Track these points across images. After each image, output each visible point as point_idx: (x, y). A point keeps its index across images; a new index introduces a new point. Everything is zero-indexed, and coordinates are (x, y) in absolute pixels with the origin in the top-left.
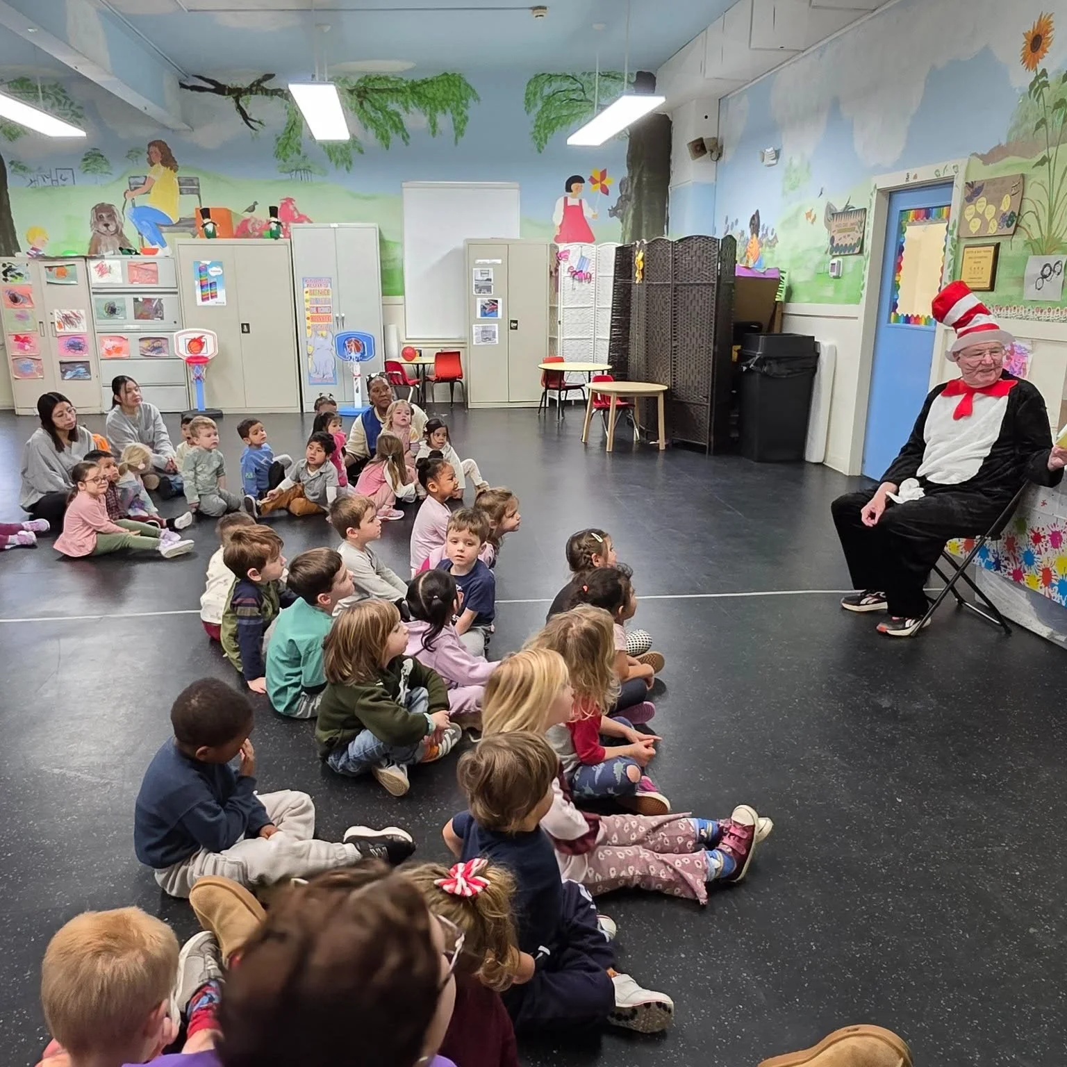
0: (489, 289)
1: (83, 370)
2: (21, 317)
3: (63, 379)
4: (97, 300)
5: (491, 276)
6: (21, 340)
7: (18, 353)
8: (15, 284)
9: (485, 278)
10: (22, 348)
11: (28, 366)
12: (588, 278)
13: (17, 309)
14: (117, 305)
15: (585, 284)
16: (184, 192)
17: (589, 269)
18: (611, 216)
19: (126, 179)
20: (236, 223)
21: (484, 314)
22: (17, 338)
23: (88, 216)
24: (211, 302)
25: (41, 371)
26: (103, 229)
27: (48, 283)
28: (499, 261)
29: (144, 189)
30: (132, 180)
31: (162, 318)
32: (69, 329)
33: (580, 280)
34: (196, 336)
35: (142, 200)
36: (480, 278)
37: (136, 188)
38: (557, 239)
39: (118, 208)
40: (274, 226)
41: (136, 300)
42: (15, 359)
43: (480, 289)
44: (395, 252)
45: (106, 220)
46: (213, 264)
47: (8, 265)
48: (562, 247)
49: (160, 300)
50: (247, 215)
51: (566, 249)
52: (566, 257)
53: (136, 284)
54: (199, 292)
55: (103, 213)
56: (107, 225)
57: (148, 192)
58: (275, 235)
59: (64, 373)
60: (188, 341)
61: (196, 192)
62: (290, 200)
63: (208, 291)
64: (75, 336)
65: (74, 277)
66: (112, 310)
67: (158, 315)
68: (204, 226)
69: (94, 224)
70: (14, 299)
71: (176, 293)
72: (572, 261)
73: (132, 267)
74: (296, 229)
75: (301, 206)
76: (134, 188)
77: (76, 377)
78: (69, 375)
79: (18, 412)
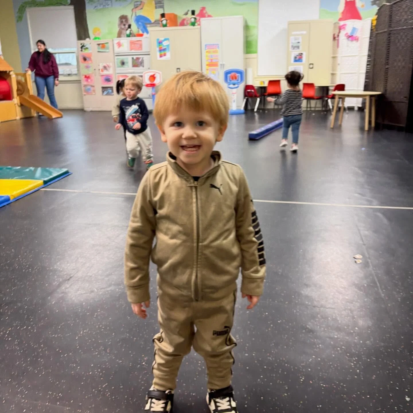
0: (298, 47)
1: (110, 91)
2: (87, 67)
3: (103, 95)
4: (117, 59)
5: (300, 41)
6: (87, 77)
7: (85, 83)
8: (85, 52)
9: (297, 42)
10: (87, 81)
11: (89, 89)
12: (356, 39)
13: (85, 64)
14: (125, 61)
15: (354, 42)
16: (157, 7)
17: (357, 34)
18: (373, 5)
19: (133, 2)
20: (179, 21)
21: (296, 61)
22: (86, 77)
23: (117, 21)
24: (164, 58)
25: (94, 91)
26: (123, 27)
27: (99, 52)
28: (305, 32)
29: (141, 7)
30: (136, 3)
31: (143, 66)
32: (105, 72)
33: (352, 40)
34: (152, 74)
35: (140, 13)
36: (294, 42)
37: (137, 7)
38: (340, 20)
39: (129, 17)
40: (193, 20)
41: (133, 58)
42: (85, 86)
43: (294, 47)
44: (253, 32)
45: (124, 23)
46: (165, 40)
47: (83, 44)
48: (342, 23)
49: (143, 58)
50: (184, 17)
51: (345, 23)
52: (344, 28)
53: (133, 51)
54: (158, 54)
55: (123, 19)
56: (125, 25)
57: (142, 9)
58: (193, 24)
59: (103, 92)
60: (149, 76)
61: (162, 7)
62: (204, 8)
63: (163, 53)
64: (107, 76)
65: (108, 48)
66: (123, 63)
67: (142, 65)
68: (162, 21)
69: (120, 25)
70: (85, 59)
71: (149, 54)
72: (348, 30)
73: (132, 43)
74: (203, 21)
75: (209, 11)
76: (136, 7)
77: (108, 94)
78: (105, 93)
79: (86, 109)
